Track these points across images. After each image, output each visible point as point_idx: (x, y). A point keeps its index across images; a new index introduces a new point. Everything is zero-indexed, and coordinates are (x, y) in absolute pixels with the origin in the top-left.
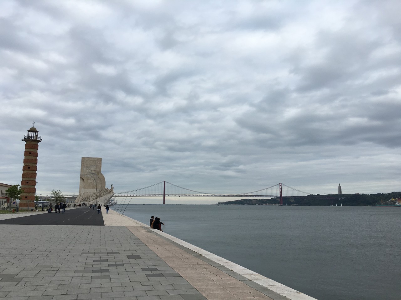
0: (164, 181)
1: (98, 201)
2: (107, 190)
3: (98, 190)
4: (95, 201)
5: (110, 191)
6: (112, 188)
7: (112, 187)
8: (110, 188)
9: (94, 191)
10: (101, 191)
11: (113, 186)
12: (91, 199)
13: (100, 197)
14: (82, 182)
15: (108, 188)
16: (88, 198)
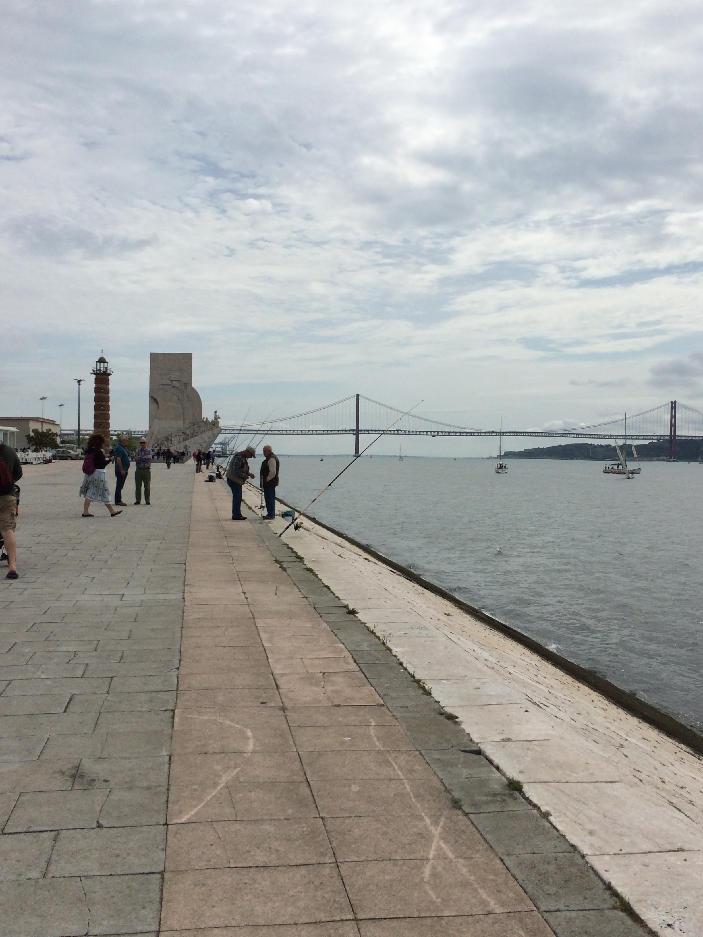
0: (358, 396)
1: (188, 444)
2: (206, 422)
3: (187, 422)
4: (182, 445)
5: (214, 425)
6: (217, 418)
7: (215, 415)
8: (211, 418)
9: (179, 424)
10: (194, 424)
11: (217, 414)
12: (175, 441)
13: (192, 437)
14: (155, 405)
15: (207, 418)
16: (167, 439)
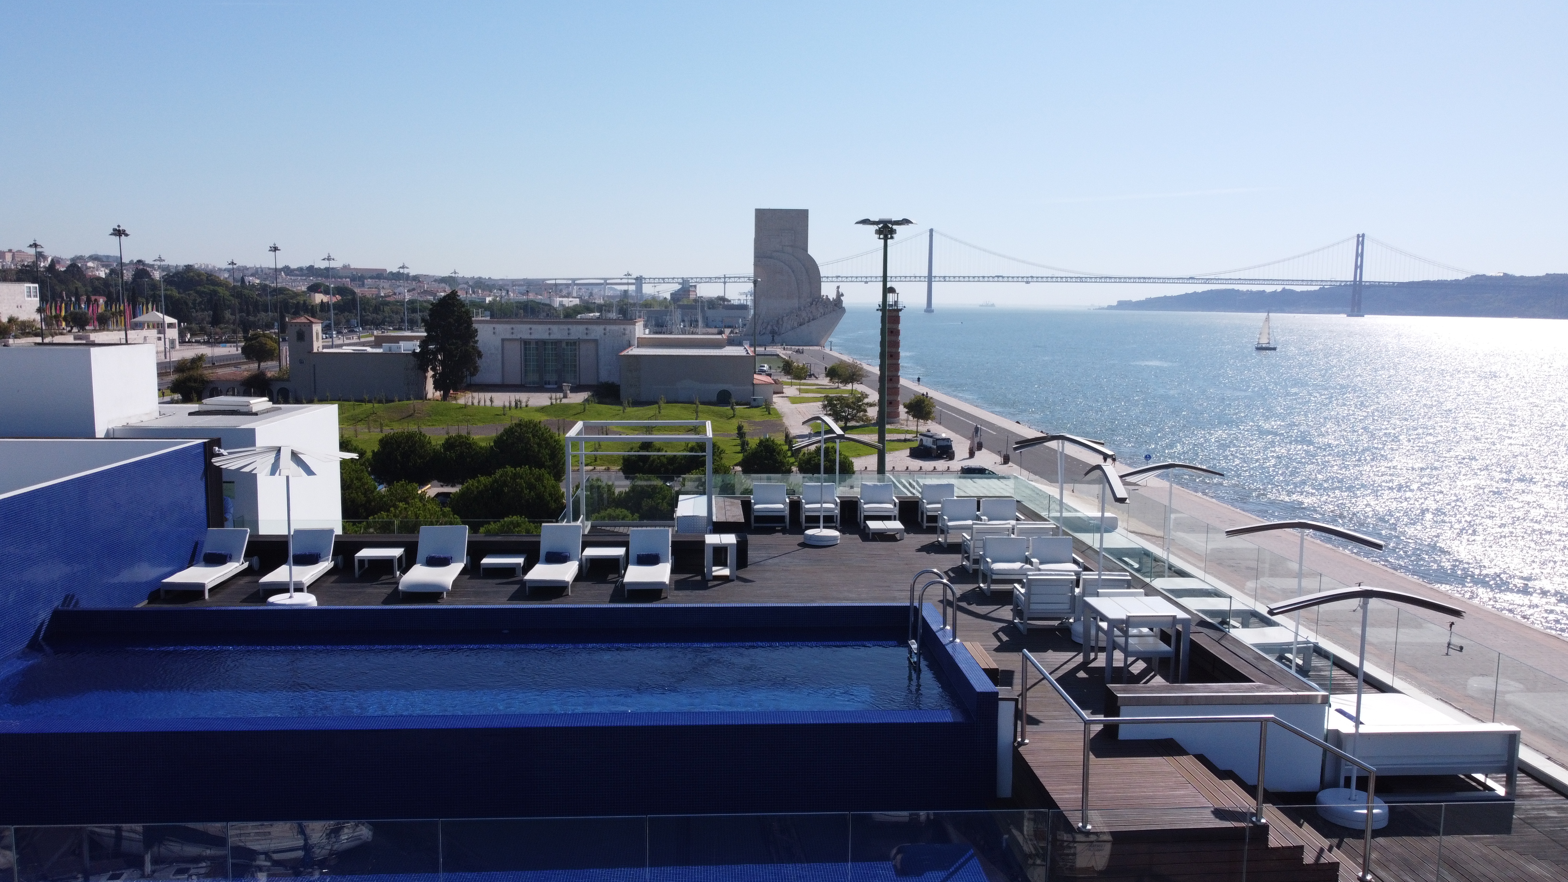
0: (931, 231)
2: (826, 302)
5: (836, 305)
6: (839, 295)
7: (838, 292)
8: (832, 296)
9: (793, 303)
10: (811, 305)
11: (840, 290)
15: (827, 296)
